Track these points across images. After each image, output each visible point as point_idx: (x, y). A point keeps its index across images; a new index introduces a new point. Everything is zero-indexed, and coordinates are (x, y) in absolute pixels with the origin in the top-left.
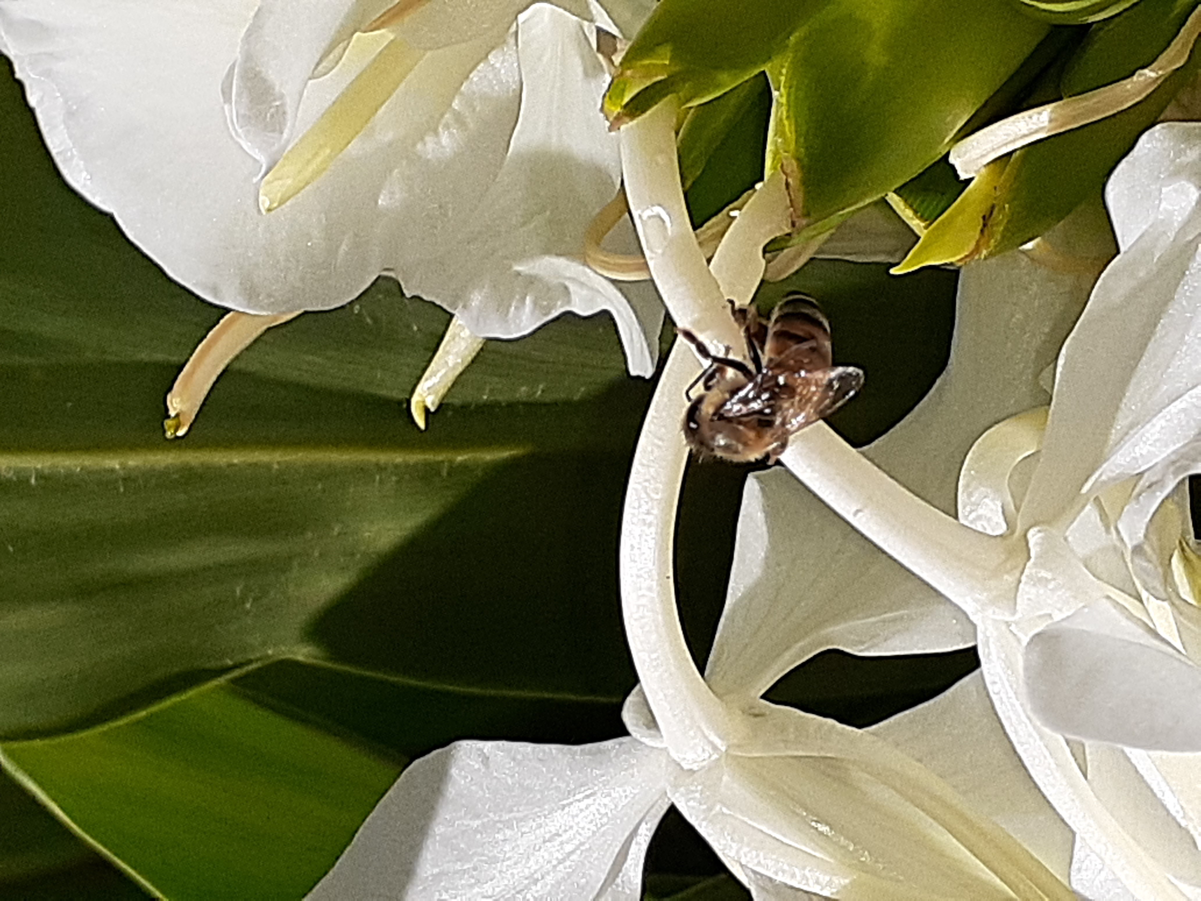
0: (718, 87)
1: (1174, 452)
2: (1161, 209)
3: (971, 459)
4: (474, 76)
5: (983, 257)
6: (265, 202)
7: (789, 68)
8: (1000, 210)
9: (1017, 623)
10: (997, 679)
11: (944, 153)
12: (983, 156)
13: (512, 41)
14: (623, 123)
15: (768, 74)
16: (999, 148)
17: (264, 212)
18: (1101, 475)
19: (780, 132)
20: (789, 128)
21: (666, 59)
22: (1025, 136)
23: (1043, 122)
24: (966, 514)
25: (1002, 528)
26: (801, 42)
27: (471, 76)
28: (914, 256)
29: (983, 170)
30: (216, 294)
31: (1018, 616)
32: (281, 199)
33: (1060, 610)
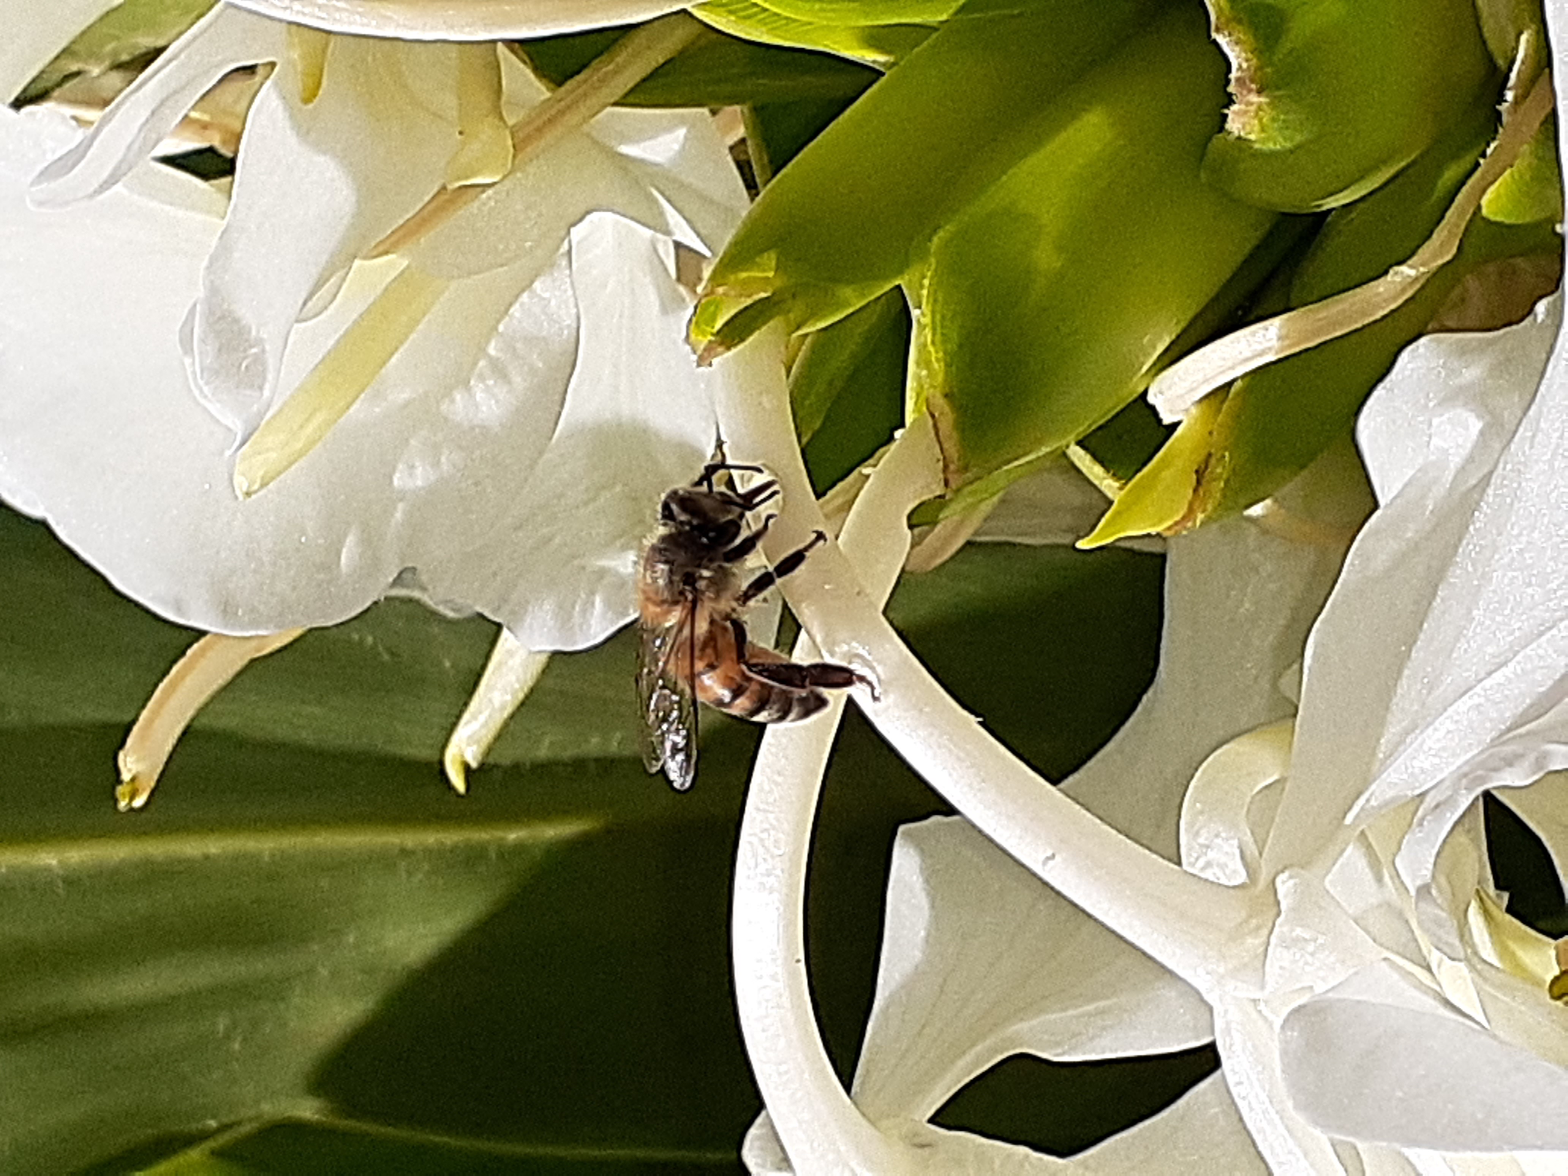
0: (839, 307)
1: (1466, 763)
2: (1432, 447)
3: (1196, 787)
4: (515, 310)
5: (1198, 523)
6: (241, 484)
7: (932, 278)
8: (1218, 460)
9: (1266, 1002)
10: (1244, 1079)
11: (1141, 389)
12: (1192, 390)
13: (564, 263)
14: (716, 356)
15: (903, 287)
16: (1213, 378)
17: (241, 497)
18: (1368, 801)
19: (924, 362)
20: (935, 355)
21: (771, 269)
22: (1247, 360)
23: (1271, 339)
24: (1192, 860)
25: (1241, 877)
26: (947, 244)
27: (512, 310)
28: (1108, 524)
29: (1194, 411)
30: (179, 610)
31: (1267, 992)
32: (263, 478)
33: (1323, 979)
